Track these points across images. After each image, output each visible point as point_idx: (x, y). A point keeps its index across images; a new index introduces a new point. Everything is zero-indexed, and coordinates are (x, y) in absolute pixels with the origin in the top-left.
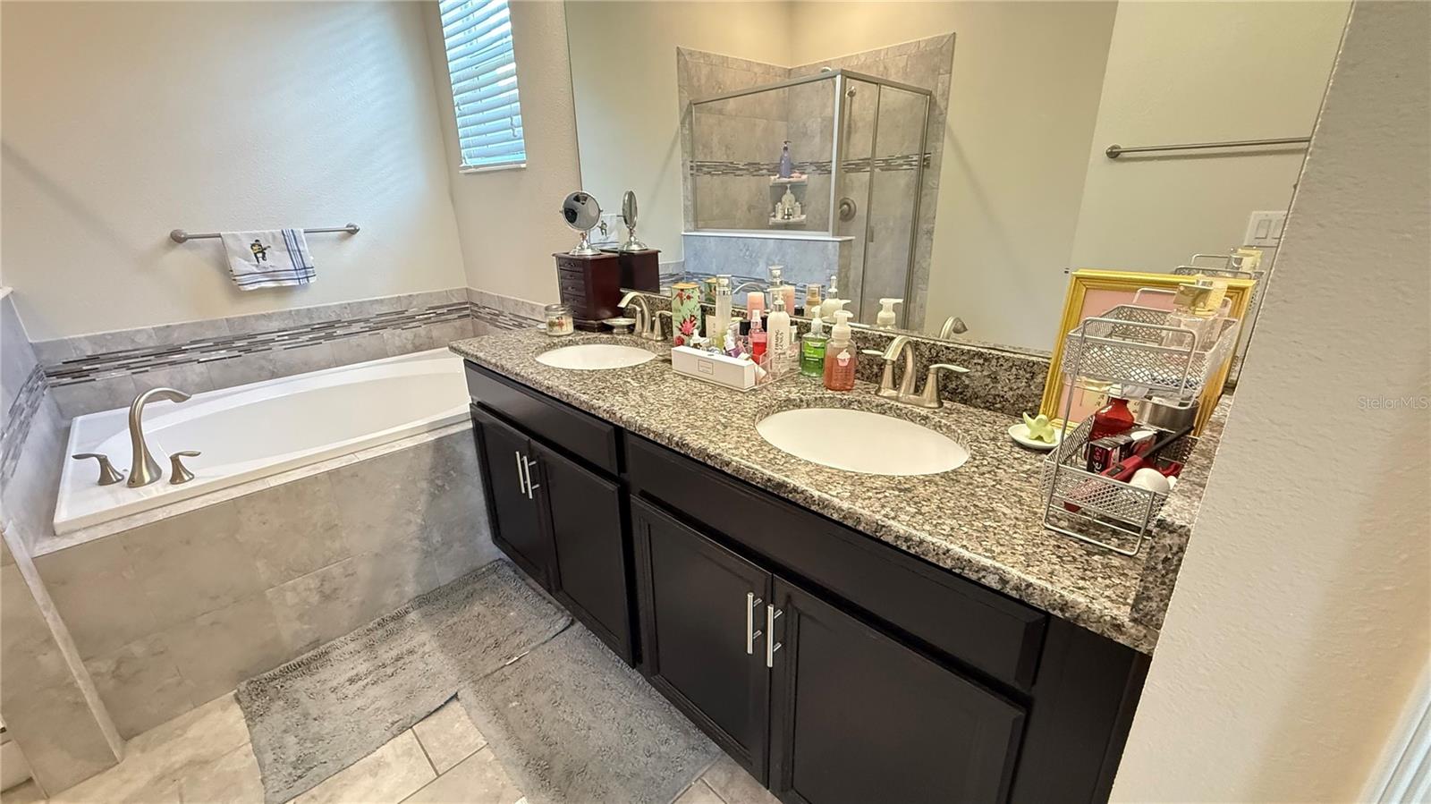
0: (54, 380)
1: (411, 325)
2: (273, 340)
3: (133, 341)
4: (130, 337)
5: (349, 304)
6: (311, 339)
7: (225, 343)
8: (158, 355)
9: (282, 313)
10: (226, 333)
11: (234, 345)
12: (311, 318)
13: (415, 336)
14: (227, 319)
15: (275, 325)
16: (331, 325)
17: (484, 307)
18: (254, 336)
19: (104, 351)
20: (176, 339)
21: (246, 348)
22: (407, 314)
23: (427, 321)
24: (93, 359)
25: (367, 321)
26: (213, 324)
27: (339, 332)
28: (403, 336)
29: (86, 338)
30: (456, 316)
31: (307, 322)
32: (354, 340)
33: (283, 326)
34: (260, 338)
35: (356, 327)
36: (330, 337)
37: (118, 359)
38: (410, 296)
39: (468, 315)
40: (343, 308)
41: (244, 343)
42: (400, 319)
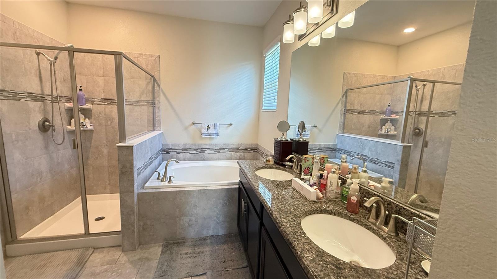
0: (163, 152)
1: (240, 152)
2: (206, 151)
3: (179, 146)
4: (179, 145)
5: (226, 144)
6: (214, 152)
7: (196, 150)
8: (182, 150)
9: (210, 144)
10: (197, 147)
11: (198, 150)
12: (216, 146)
13: (240, 155)
14: (198, 144)
15: (207, 147)
16: (220, 149)
17: (260, 150)
18: (202, 149)
19: (173, 147)
20: (187, 147)
21: (200, 152)
22: (239, 149)
23: (244, 152)
24: (171, 149)
25: (229, 149)
26: (195, 145)
27: (222, 151)
28: (237, 155)
29: (171, 144)
30: (252, 151)
31: (215, 147)
32: (224, 154)
33: (209, 148)
34: (203, 150)
35: (226, 150)
36: (219, 152)
37: (175, 150)
38: (242, 144)
39: (256, 152)
40: (224, 144)
41: (200, 150)
42: (237, 150)
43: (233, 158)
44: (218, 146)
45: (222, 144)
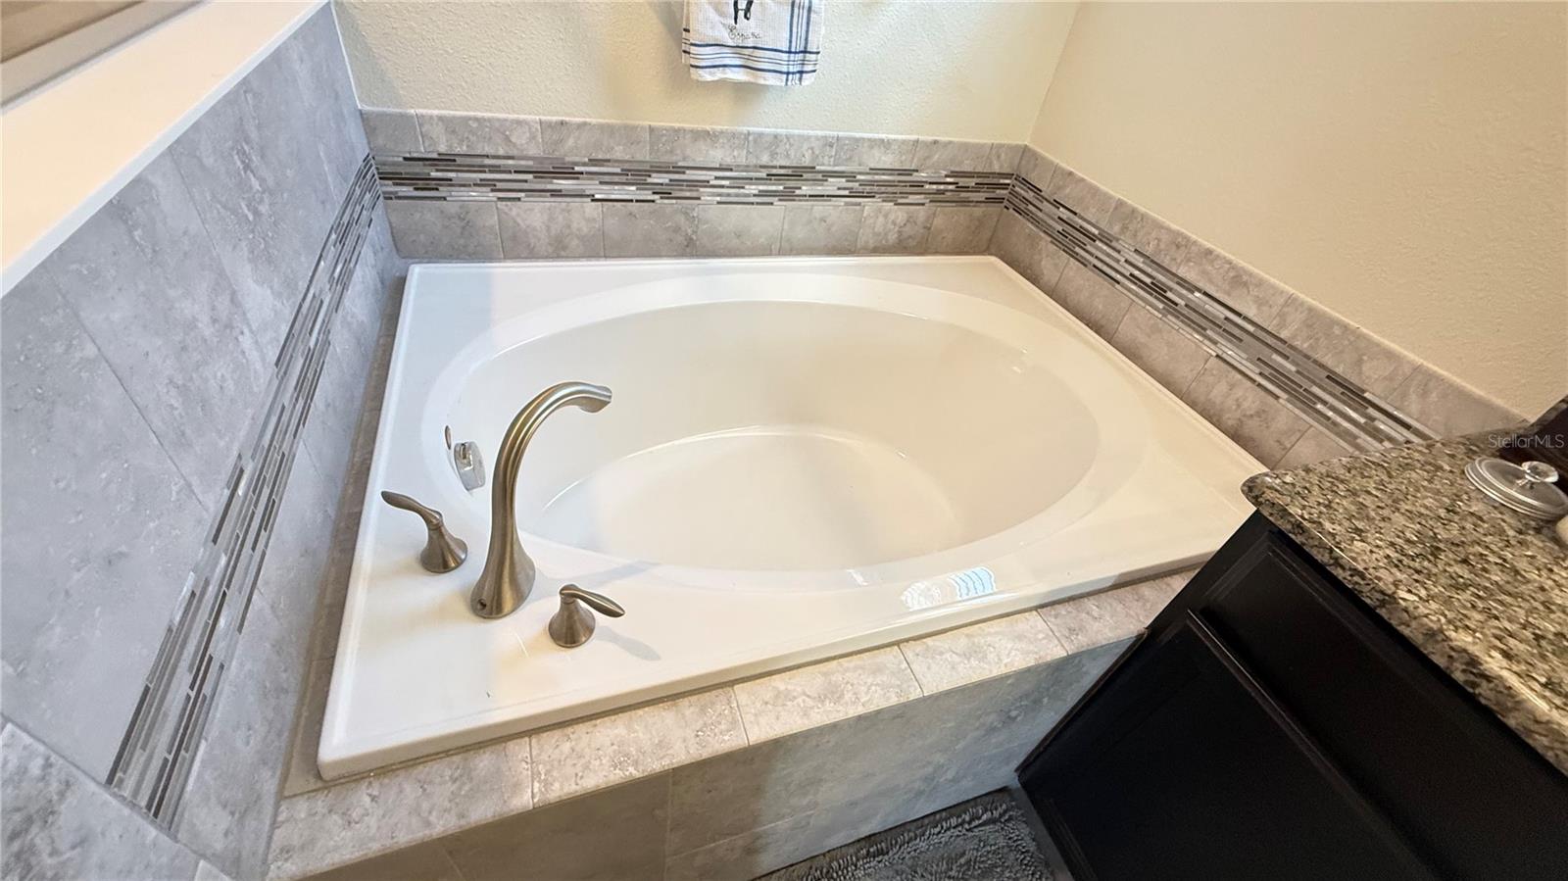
0: (390, 187)
1: (912, 199)
2: (706, 184)
3: (507, 139)
4: (502, 129)
5: (838, 139)
6: (762, 194)
7: (636, 174)
8: (538, 174)
9: (734, 135)
10: (643, 155)
11: (649, 180)
12: (773, 155)
14: (652, 129)
15: (717, 155)
16: (798, 173)
18: (681, 170)
19: (464, 149)
20: (573, 150)
21: (665, 189)
22: (916, 177)
23: (938, 198)
24: (446, 161)
25: (851, 177)
26: (629, 133)
27: (806, 189)
28: (892, 217)
29: (441, 118)
30: (981, 196)
31: (765, 159)
32: (820, 208)
33: (729, 161)
34: (690, 175)
35: (832, 186)
36: (788, 195)
37: (481, 169)
38: (935, 142)
39: (1000, 200)
40: (828, 143)
41: (664, 179)
42: (899, 184)
43: (866, 237)
44: (788, 156)
45: (817, 138)
